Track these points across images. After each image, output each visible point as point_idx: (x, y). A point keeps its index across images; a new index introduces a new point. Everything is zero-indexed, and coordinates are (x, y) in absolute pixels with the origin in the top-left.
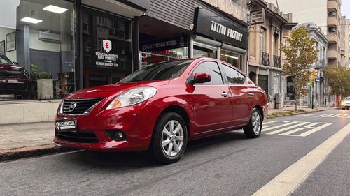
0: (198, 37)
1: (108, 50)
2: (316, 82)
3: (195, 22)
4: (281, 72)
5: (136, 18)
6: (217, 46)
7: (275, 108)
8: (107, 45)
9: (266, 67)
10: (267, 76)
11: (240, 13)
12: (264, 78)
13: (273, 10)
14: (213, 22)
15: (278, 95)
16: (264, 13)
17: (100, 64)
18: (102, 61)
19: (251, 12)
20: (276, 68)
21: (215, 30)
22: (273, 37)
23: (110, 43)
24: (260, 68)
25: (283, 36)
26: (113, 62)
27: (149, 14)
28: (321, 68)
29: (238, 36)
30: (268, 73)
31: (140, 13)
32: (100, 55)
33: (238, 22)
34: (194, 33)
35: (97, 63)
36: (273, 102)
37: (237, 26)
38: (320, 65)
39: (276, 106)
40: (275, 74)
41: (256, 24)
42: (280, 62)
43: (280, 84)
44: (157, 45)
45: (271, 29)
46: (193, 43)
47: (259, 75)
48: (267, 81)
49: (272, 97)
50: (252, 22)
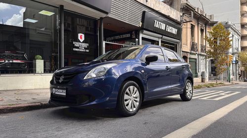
0: (145, 32)
1: (82, 41)
2: (233, 63)
3: (143, 21)
4: (206, 56)
5: (101, 18)
6: (159, 38)
7: (202, 81)
8: (81, 37)
9: (194, 52)
10: (196, 59)
11: (175, 14)
12: (194, 60)
13: (199, 13)
14: (156, 21)
15: (204, 72)
16: (192, 15)
17: (76, 50)
18: (78, 48)
19: (183, 14)
20: (202, 53)
21: (157, 26)
22: (200, 31)
23: (83, 35)
24: (191, 53)
25: (207, 31)
26: (85, 48)
27: (110, 15)
28: (236, 53)
29: (174, 31)
30: (196, 57)
31: (104, 15)
32: (76, 44)
33: (174, 21)
34: (142, 29)
35: (74, 49)
36: (200, 77)
37: (173, 24)
38: (236, 51)
39: (203, 81)
40: (202, 57)
41: (187, 22)
42: (205, 49)
43: (206, 65)
44: (117, 37)
45: (198, 26)
46: (141, 36)
47: (190, 58)
48: (196, 62)
49: (199, 74)
50: (184, 21)
